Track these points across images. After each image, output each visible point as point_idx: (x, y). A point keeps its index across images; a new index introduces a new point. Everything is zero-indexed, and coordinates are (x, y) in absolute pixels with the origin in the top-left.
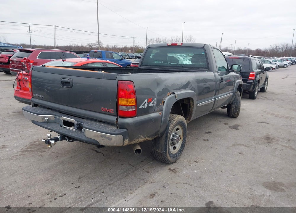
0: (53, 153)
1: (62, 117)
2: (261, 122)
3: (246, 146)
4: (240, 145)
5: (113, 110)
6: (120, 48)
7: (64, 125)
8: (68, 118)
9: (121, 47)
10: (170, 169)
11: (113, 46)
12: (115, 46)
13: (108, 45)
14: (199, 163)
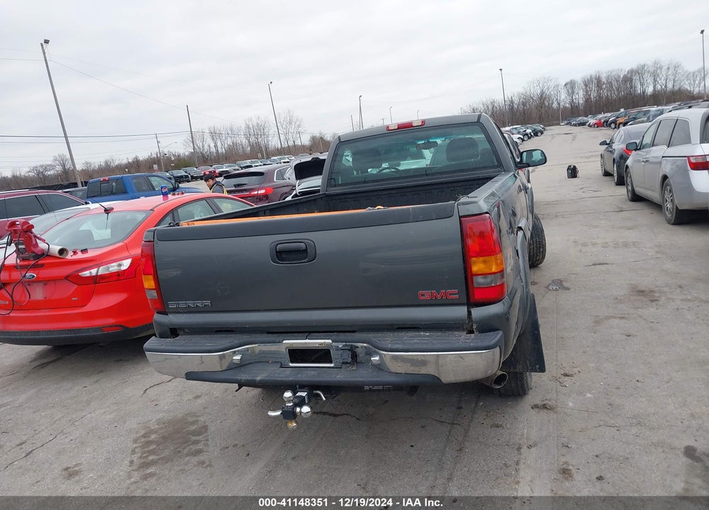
0: (227, 448)
1: (284, 342)
2: (594, 265)
3: (622, 318)
4: (607, 318)
5: (454, 293)
6: (121, 166)
7: (292, 362)
8: (307, 341)
9: (125, 161)
10: (535, 407)
11: (103, 164)
12: (106, 162)
13: (87, 163)
14: (576, 377)
